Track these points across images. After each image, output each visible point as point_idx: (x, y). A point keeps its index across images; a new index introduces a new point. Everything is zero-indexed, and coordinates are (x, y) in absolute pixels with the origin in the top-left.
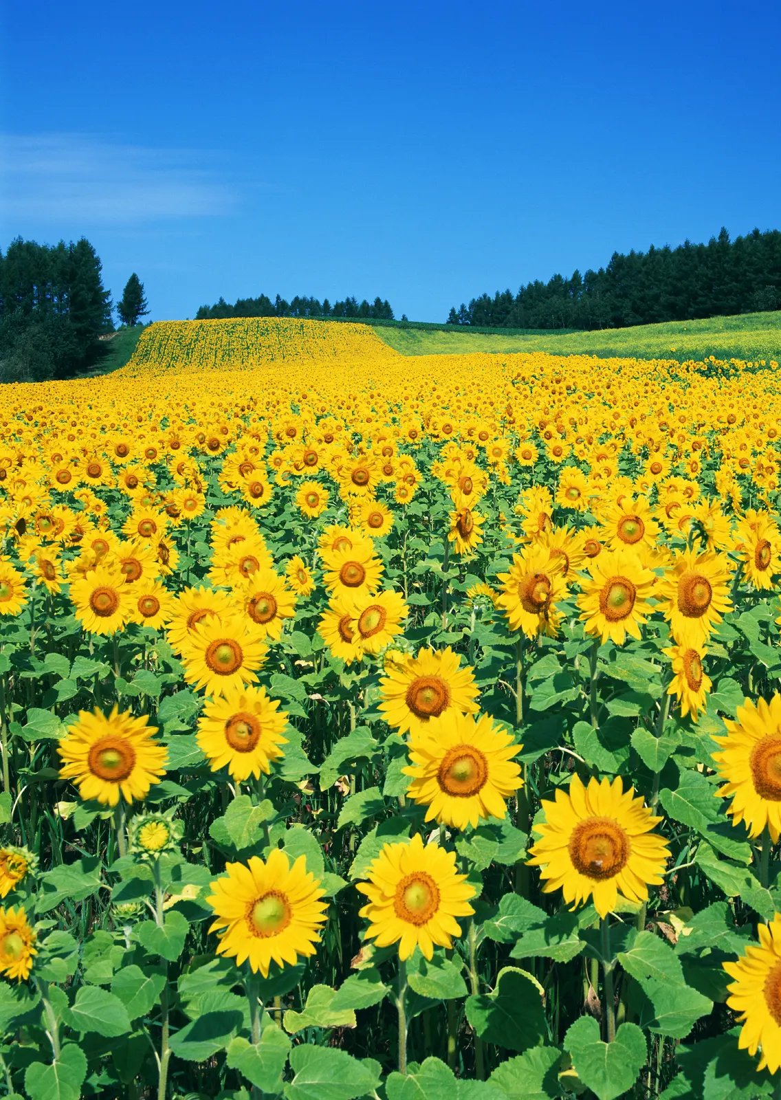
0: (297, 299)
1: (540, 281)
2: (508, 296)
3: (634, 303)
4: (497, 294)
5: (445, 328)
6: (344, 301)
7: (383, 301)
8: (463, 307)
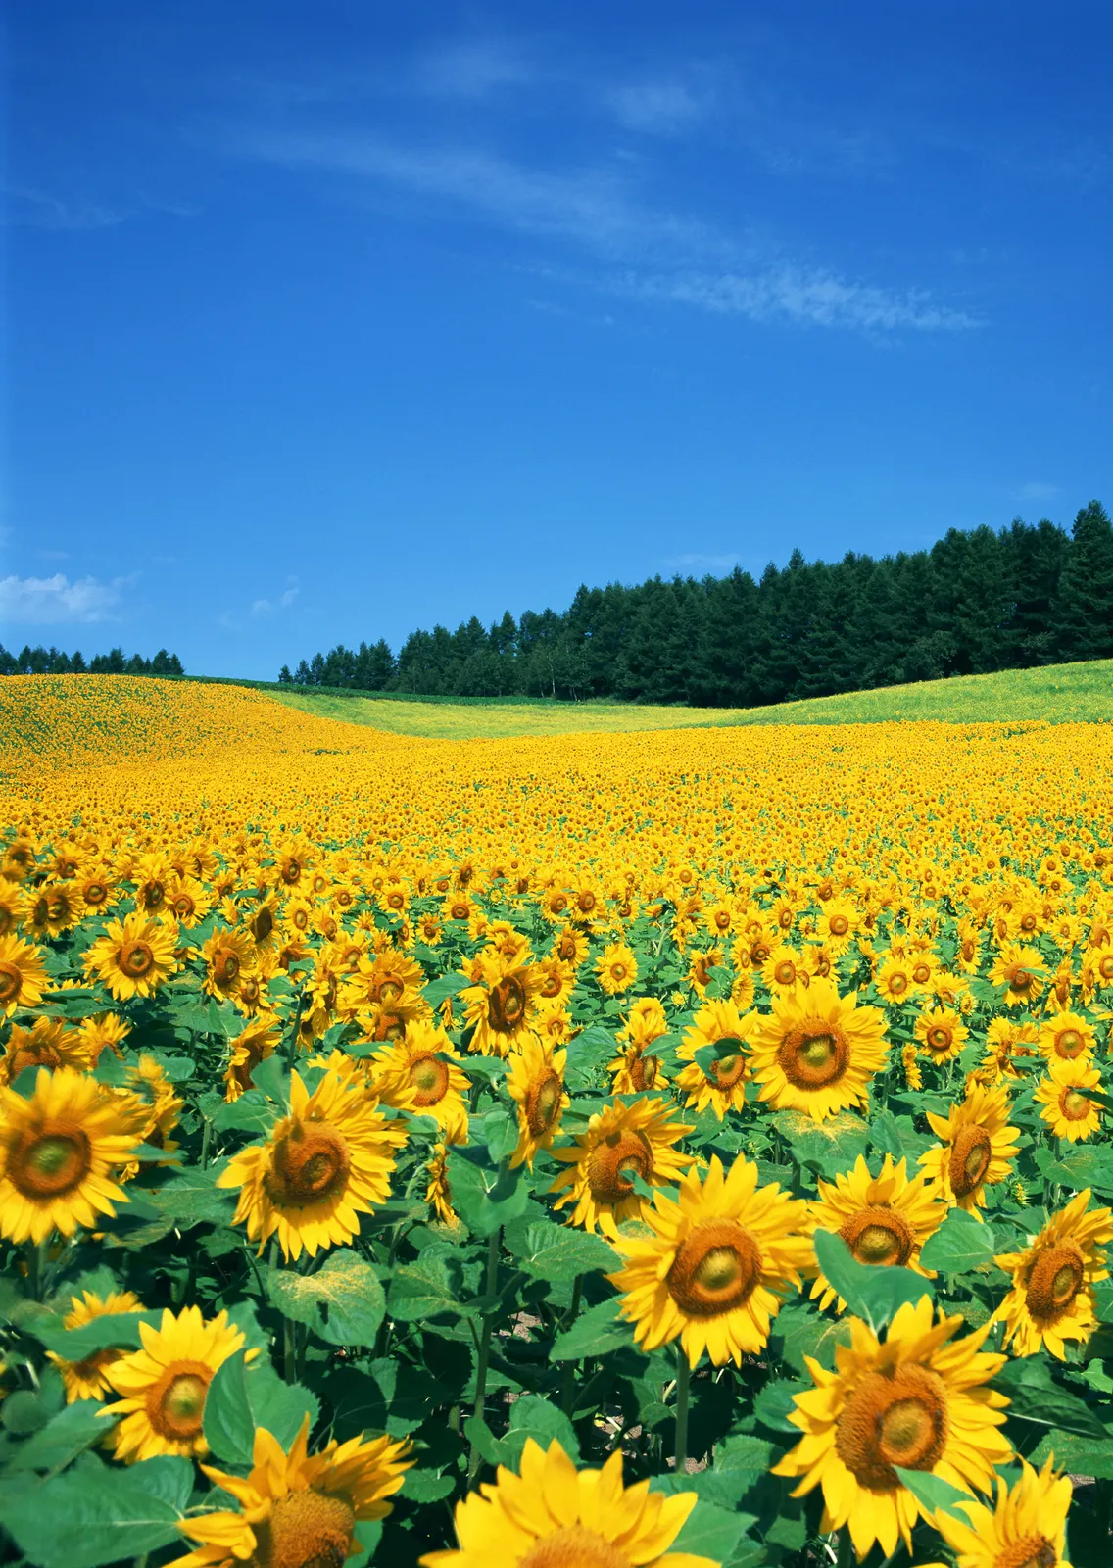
0: (27, 650)
1: (442, 627)
2: (382, 652)
3: (633, 658)
4: (363, 646)
5: (274, 687)
6: (108, 654)
7: (170, 655)
8: (303, 665)
